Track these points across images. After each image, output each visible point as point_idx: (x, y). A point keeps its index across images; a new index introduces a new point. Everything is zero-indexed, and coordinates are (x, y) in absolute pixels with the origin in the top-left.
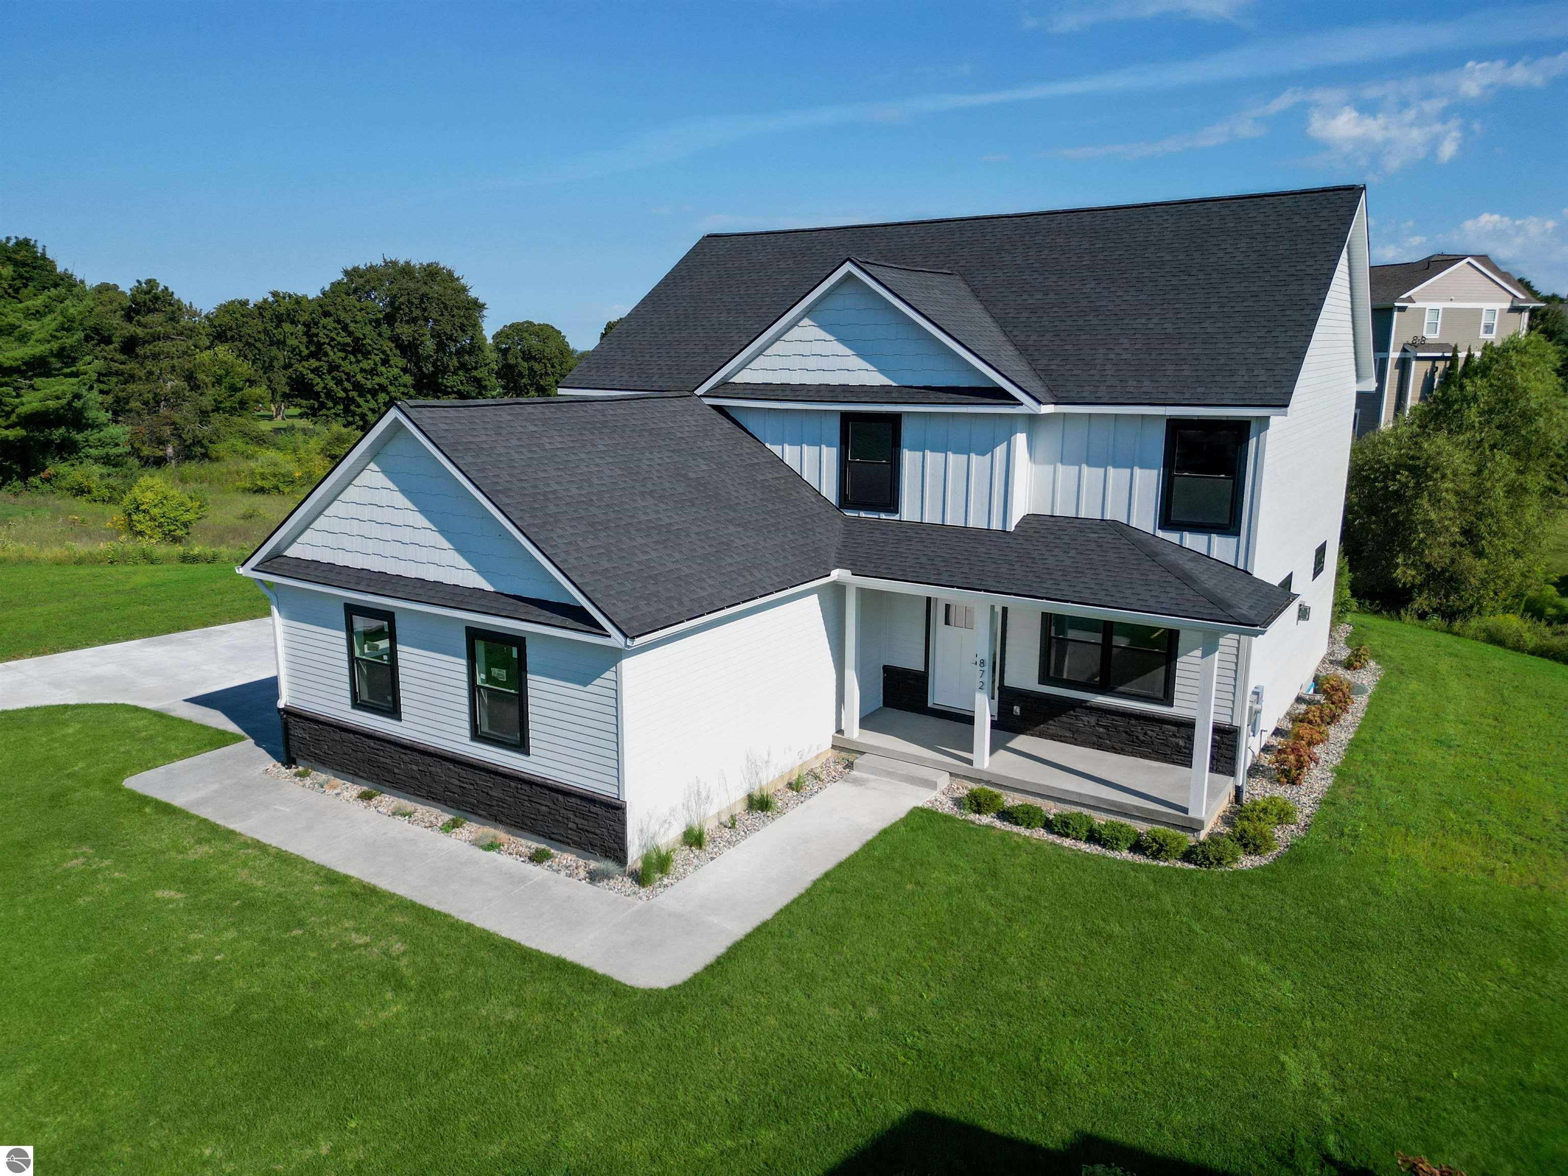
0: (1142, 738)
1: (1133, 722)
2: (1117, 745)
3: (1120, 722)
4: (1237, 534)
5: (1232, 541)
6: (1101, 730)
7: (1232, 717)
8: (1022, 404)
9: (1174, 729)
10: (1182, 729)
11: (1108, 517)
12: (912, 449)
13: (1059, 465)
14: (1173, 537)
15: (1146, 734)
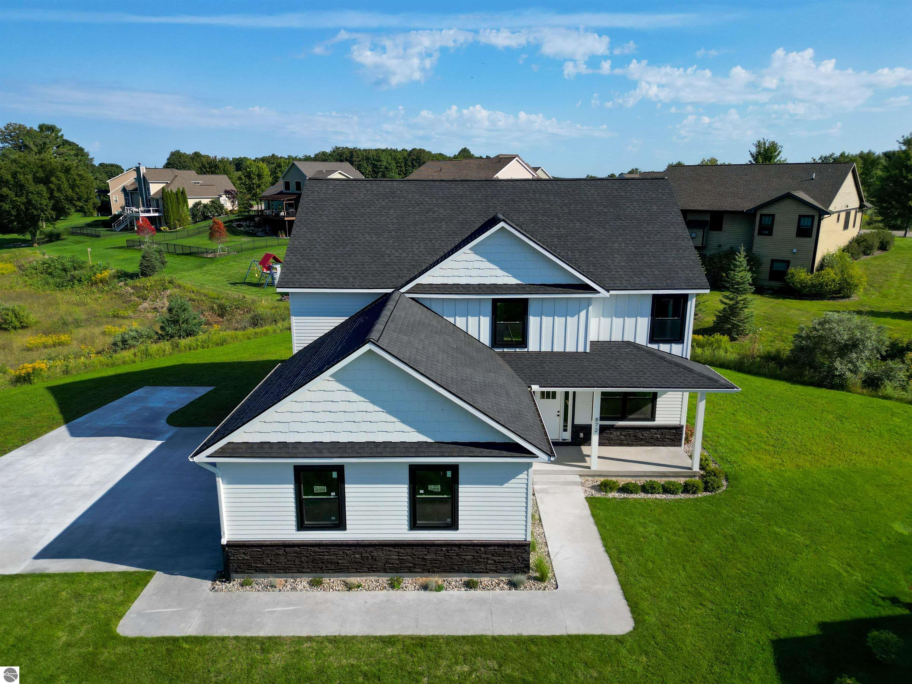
0: (641, 437)
1: (637, 431)
2: (630, 443)
3: (632, 432)
4: (683, 342)
5: (681, 346)
6: (622, 437)
7: (680, 421)
8: (600, 293)
9: (656, 431)
10: (659, 430)
11: (625, 340)
12: (534, 316)
13: (601, 318)
14: (655, 346)
15: (643, 435)
